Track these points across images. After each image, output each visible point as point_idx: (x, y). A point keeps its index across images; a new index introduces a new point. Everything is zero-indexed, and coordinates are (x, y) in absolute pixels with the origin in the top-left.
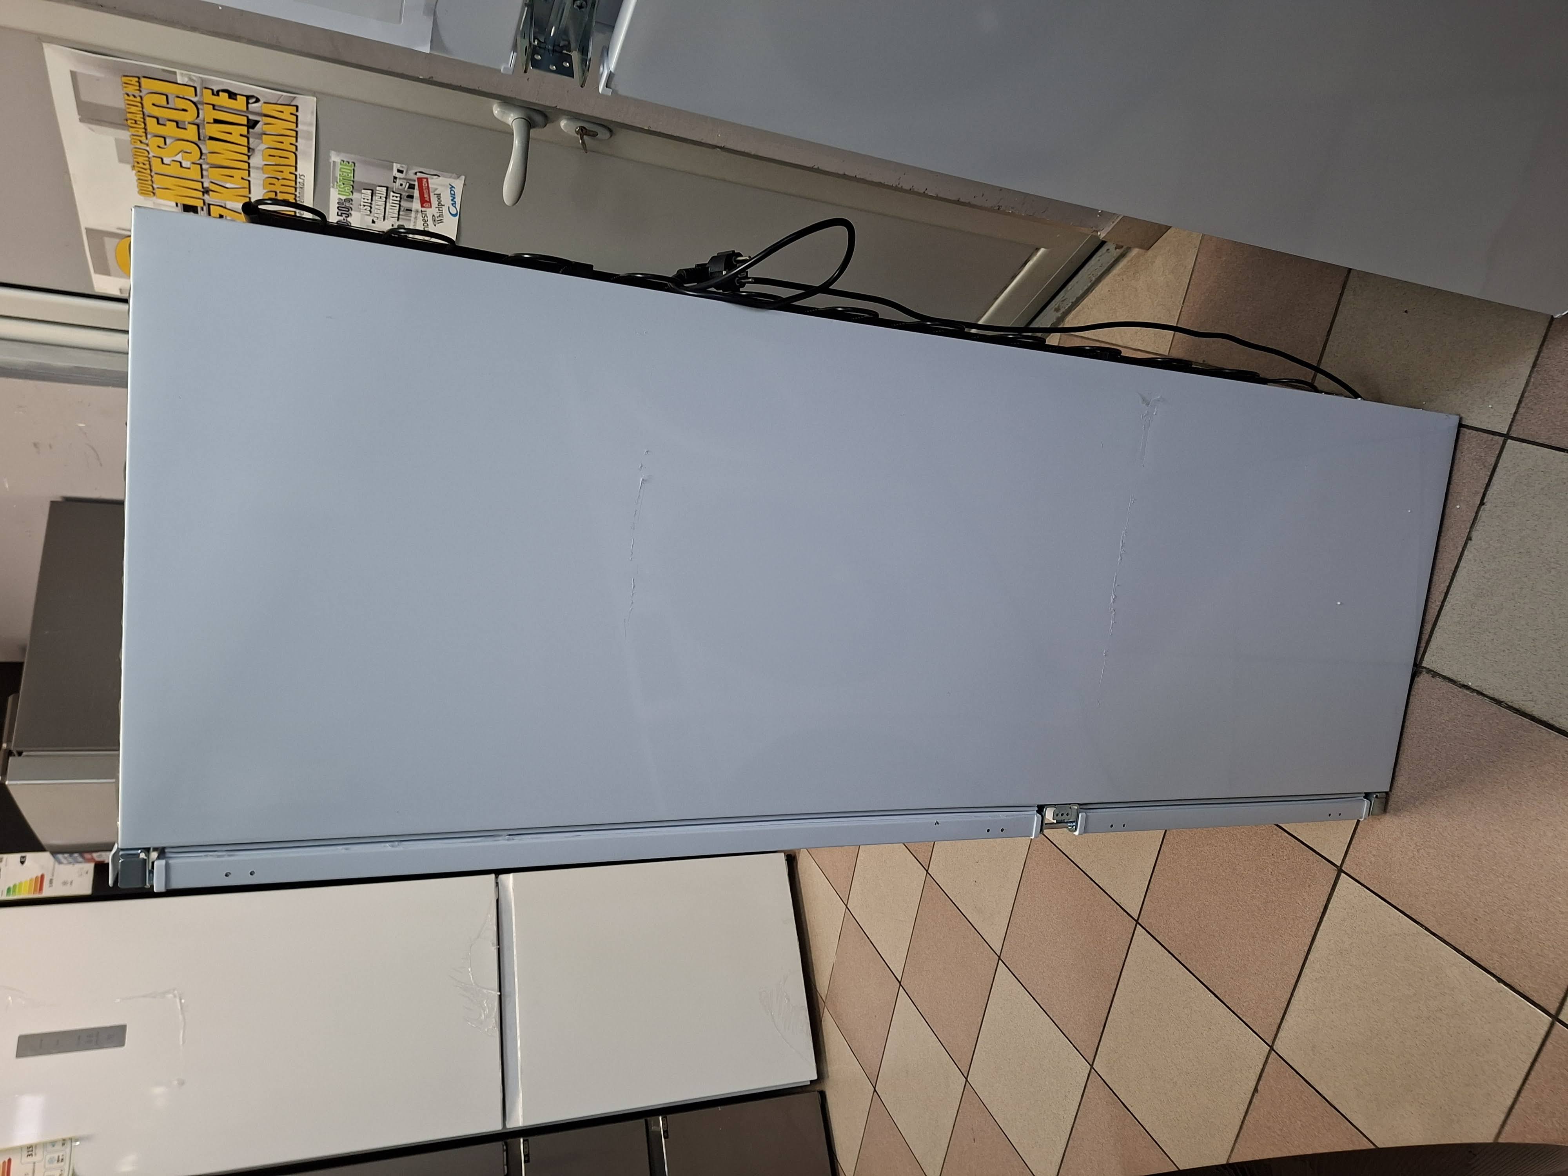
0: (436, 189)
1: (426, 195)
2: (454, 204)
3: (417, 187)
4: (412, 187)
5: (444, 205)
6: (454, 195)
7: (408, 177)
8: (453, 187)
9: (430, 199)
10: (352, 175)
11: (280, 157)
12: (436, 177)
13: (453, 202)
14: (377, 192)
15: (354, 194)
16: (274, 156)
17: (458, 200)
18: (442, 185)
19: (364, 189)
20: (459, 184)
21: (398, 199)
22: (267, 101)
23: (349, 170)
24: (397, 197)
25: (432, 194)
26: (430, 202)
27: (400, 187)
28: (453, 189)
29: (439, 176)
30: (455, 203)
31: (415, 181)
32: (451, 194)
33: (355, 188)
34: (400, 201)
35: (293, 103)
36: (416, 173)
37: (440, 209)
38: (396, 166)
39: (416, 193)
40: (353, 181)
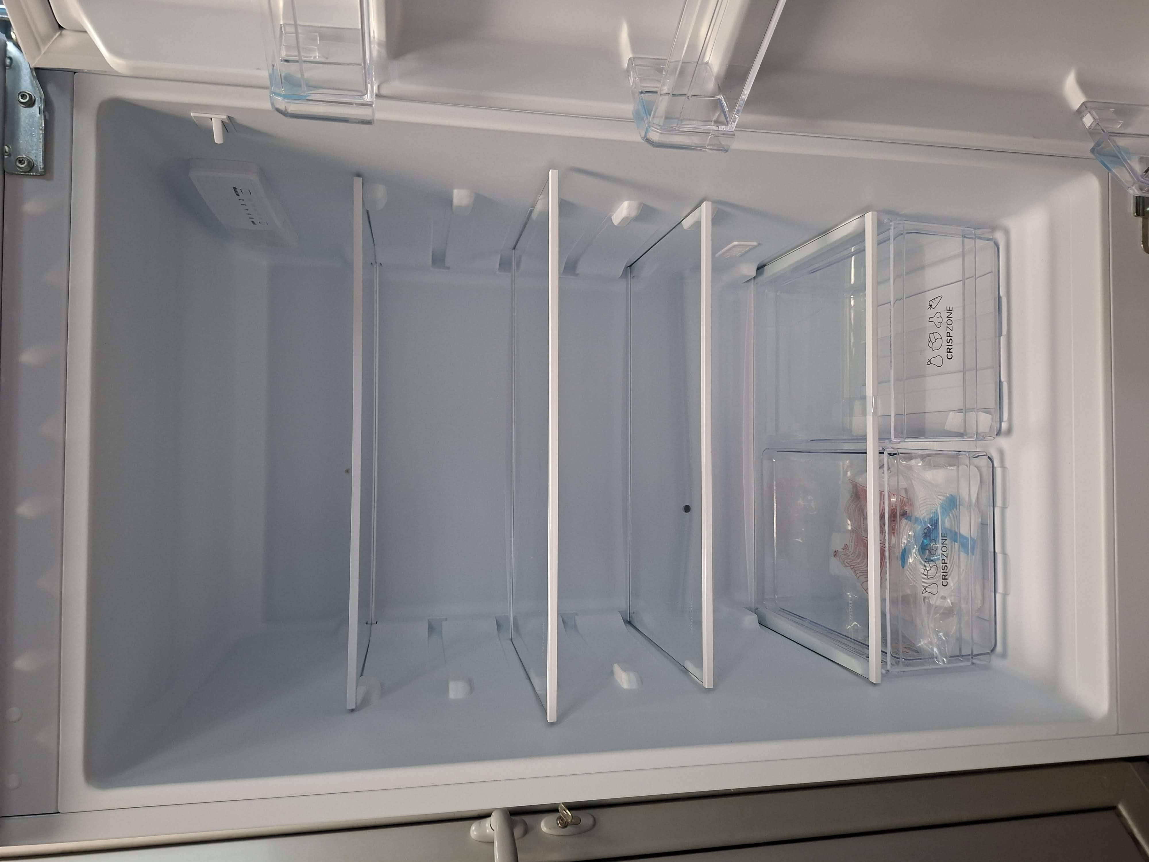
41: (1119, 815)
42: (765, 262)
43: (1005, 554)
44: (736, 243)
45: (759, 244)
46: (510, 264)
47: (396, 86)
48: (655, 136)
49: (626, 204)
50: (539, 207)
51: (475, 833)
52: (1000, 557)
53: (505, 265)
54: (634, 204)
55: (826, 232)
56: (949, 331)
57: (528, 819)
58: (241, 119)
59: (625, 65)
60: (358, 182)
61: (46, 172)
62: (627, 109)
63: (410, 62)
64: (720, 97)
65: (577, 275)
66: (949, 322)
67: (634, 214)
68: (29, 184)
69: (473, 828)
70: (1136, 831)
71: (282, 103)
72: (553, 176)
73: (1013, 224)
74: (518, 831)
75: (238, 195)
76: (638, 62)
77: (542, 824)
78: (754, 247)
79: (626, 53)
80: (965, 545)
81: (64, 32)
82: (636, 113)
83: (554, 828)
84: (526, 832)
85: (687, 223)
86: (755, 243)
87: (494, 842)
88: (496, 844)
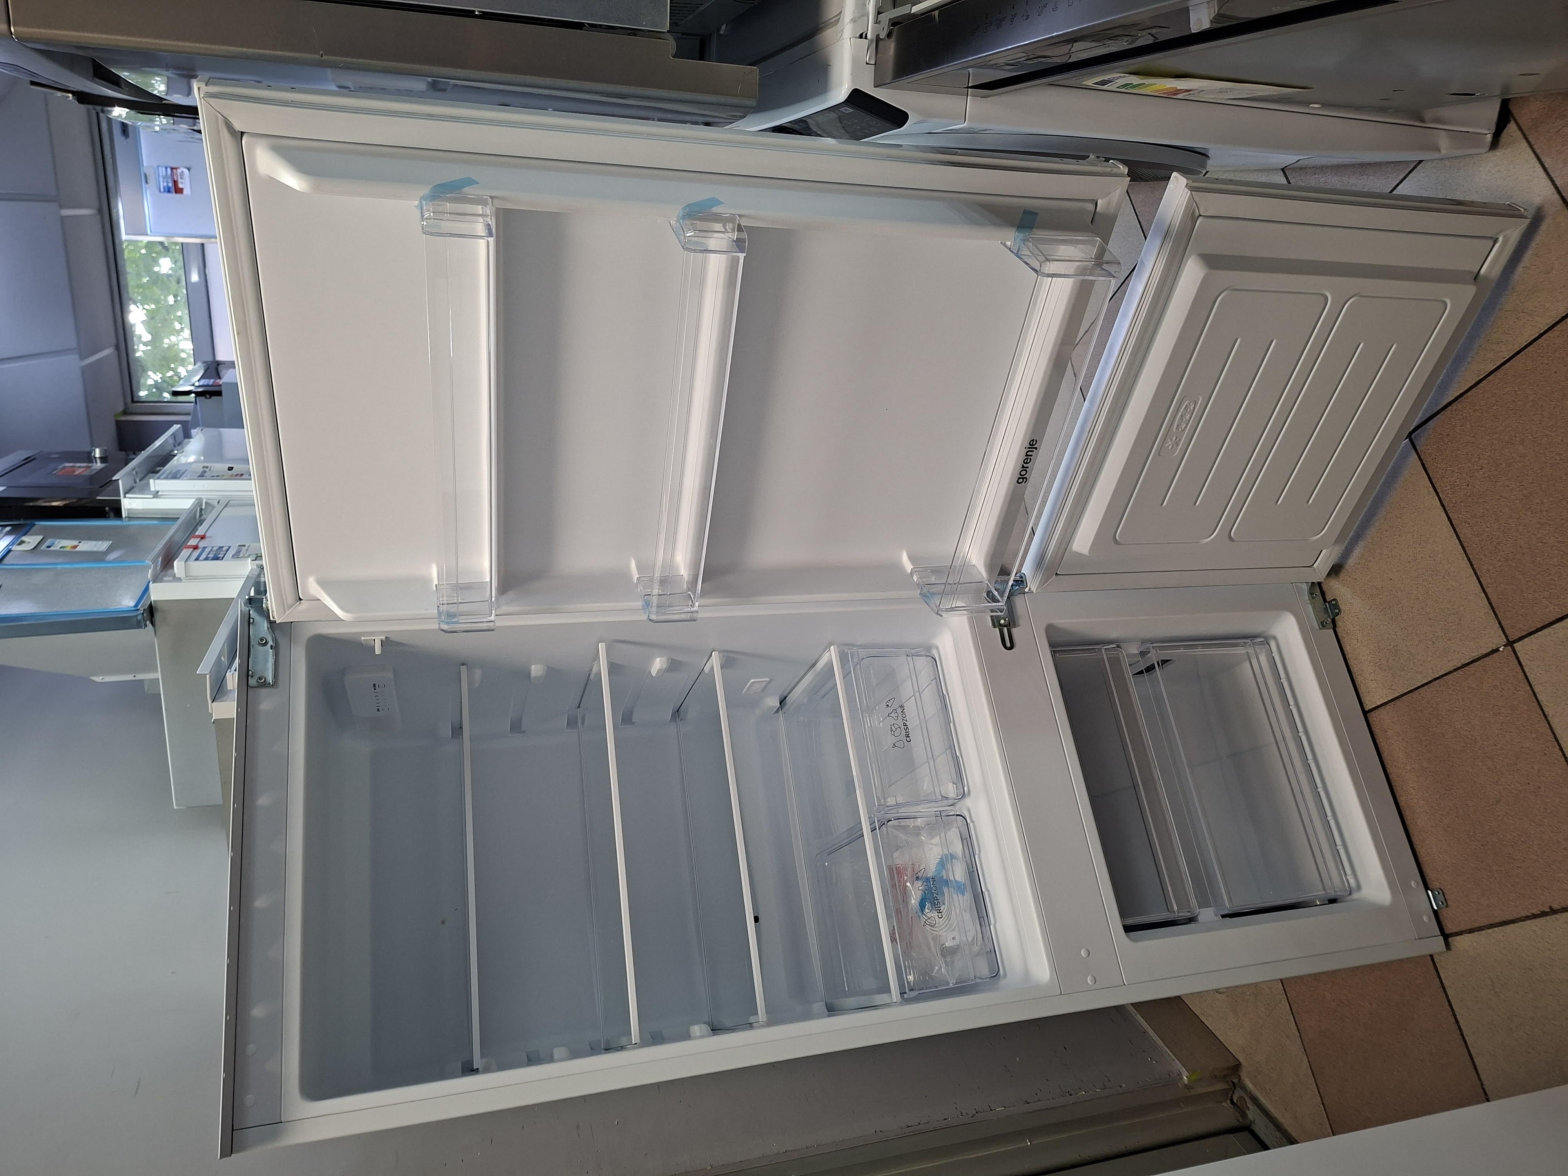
42: (785, 694)
43: (988, 891)
44: (752, 681)
45: (771, 680)
46: (576, 722)
47: (505, 609)
48: (653, 617)
49: (658, 660)
50: (595, 670)
52: (986, 894)
53: (572, 723)
54: (664, 659)
55: (814, 665)
56: (904, 721)
58: (393, 638)
59: (635, 581)
60: (464, 669)
61: (275, 685)
62: (639, 604)
63: (511, 595)
64: (690, 593)
65: (634, 723)
66: (904, 716)
67: (665, 666)
68: (263, 691)
71: (445, 627)
72: (602, 647)
73: (937, 642)
75: (375, 689)
76: (642, 579)
78: (768, 683)
79: (636, 576)
80: (960, 888)
81: (302, 601)
82: (643, 606)
85: (707, 669)
86: (767, 679)
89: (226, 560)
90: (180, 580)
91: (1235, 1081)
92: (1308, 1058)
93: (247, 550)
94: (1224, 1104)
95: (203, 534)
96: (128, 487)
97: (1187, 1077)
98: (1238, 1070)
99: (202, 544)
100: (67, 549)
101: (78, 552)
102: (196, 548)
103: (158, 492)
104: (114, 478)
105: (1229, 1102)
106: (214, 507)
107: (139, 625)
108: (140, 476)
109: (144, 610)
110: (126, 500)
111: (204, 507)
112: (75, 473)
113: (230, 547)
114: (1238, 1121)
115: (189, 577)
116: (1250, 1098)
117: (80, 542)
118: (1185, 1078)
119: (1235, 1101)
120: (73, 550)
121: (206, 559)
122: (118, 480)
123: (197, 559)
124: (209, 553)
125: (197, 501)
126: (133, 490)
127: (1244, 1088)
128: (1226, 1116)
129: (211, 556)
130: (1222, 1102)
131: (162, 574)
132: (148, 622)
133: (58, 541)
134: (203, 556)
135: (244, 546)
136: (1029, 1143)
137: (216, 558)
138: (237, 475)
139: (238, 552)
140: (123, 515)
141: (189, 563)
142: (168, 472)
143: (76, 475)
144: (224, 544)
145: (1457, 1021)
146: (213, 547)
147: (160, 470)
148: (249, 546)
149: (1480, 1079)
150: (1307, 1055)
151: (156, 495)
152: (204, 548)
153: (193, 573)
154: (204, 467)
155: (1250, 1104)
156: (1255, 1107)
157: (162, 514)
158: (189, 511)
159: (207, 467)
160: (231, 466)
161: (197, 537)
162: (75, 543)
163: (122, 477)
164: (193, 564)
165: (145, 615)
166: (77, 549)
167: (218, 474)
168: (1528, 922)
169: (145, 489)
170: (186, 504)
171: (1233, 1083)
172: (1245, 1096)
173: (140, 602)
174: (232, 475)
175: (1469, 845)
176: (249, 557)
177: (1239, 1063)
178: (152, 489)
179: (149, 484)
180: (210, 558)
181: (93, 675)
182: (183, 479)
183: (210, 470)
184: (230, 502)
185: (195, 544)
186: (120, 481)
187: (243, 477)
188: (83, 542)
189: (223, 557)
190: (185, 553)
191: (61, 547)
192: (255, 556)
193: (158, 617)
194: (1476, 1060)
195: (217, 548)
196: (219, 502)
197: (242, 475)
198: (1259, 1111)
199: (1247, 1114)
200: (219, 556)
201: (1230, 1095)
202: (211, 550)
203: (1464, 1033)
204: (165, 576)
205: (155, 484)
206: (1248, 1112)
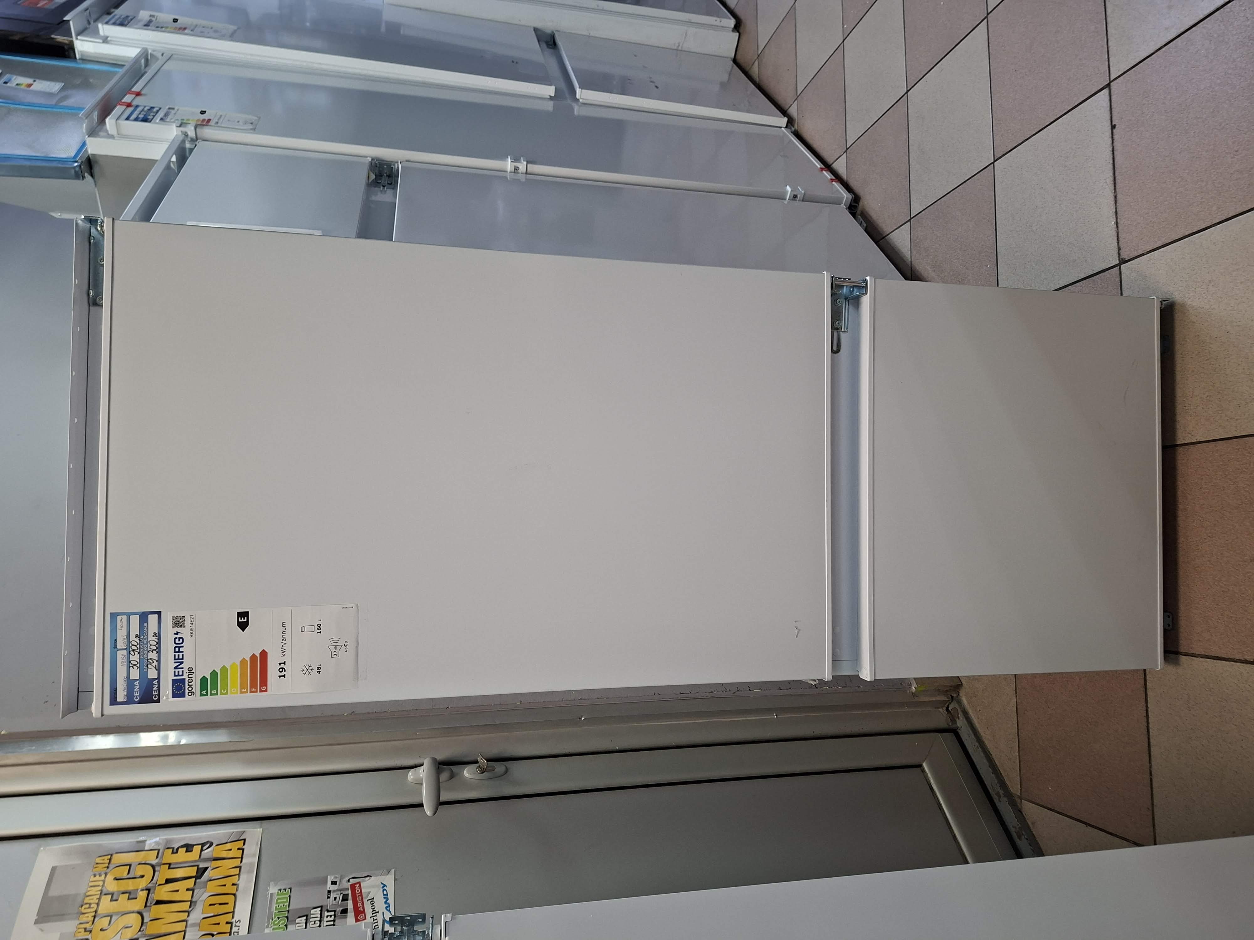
0: (370, 892)
1: (360, 905)
2: (387, 908)
3: (350, 897)
4: (345, 898)
5: (378, 912)
6: (387, 895)
7: (341, 887)
8: (385, 886)
9: (363, 908)
10: (288, 904)
11: (220, 904)
12: (368, 878)
13: (387, 905)
14: (312, 916)
15: (289, 927)
16: (214, 905)
17: (391, 901)
18: (373, 887)
19: (299, 917)
20: (389, 880)
21: (333, 918)
22: (219, 843)
23: (283, 898)
24: (331, 916)
25: (365, 901)
26: (364, 912)
27: (334, 902)
28: (385, 888)
29: (371, 876)
30: (389, 906)
31: (347, 889)
32: (384, 895)
33: (290, 919)
34: (334, 921)
35: (241, 838)
36: (349, 881)
37: (375, 918)
38: (330, 879)
39: (350, 904)
40: (288, 911)
41: (923, 771)
51: (412, 777)
57: (455, 768)
69: (410, 774)
70: (932, 781)
74: (444, 776)
77: (465, 772)
83: (474, 774)
84: (452, 776)
87: (422, 784)
88: (424, 785)
89: (153, 123)
90: (112, 137)
91: (954, 695)
92: (1016, 699)
93: (175, 114)
94: (941, 710)
95: (138, 90)
96: (81, 28)
97: (915, 688)
98: (958, 688)
99: (138, 101)
100: (23, 87)
101: (32, 91)
102: (129, 105)
103: (107, 37)
104: (65, 19)
105: (945, 708)
106: (157, 59)
107: (79, 175)
108: (94, 16)
109: (82, 162)
110: (77, 41)
111: (149, 57)
112: (39, 5)
113: (160, 108)
114: (948, 724)
115: (122, 136)
116: (962, 711)
117: (35, 81)
118: (913, 688)
119: (950, 709)
120: (28, 89)
121: (136, 119)
122: (70, 20)
123: (127, 119)
124: (140, 114)
125: (143, 51)
126: (87, 32)
127: (959, 702)
128: (940, 719)
129: (141, 116)
130: (938, 708)
131: (99, 127)
132: (86, 174)
133: (15, 77)
134: (134, 116)
135: (173, 109)
136: (775, 717)
137: (145, 120)
138: (180, 28)
139: (166, 115)
140: (78, 57)
141: (119, 121)
142: (117, 17)
143: (39, 7)
144: (156, 104)
145: (1147, 716)
146: (145, 107)
147: (113, 12)
148: (178, 110)
149: (1150, 762)
150: (1016, 696)
151: (105, 40)
152: (137, 106)
153: (124, 132)
154: (151, 16)
155: (960, 715)
156: (964, 719)
157: (113, 60)
158: (135, 60)
159: (153, 16)
160: (176, 17)
161: (134, 93)
162: (29, 81)
163: (72, 18)
164: (123, 123)
165: (82, 167)
166: (32, 88)
167: (162, 25)
168: (1238, 664)
169: (96, 33)
170: (132, 53)
171: (952, 697)
172: (959, 710)
173: (80, 153)
174: (176, 28)
175: (1211, 587)
176: (174, 122)
177: (960, 684)
178: (101, 33)
179: (98, 28)
180: (140, 119)
181: (53, 211)
182: (129, 27)
183: (156, 19)
184: (175, 56)
185: (129, 101)
186: (71, 23)
187: (186, 31)
188: (37, 81)
189: (152, 119)
190: (118, 109)
191: (17, 84)
192: (180, 122)
193: (96, 170)
194: (1152, 749)
195: (149, 108)
196: (162, 55)
197: (185, 29)
198: (966, 722)
199: (956, 721)
200: (149, 117)
201: (947, 704)
202: (143, 110)
203: (1151, 726)
204: (100, 131)
205: (104, 29)
206: (957, 720)
